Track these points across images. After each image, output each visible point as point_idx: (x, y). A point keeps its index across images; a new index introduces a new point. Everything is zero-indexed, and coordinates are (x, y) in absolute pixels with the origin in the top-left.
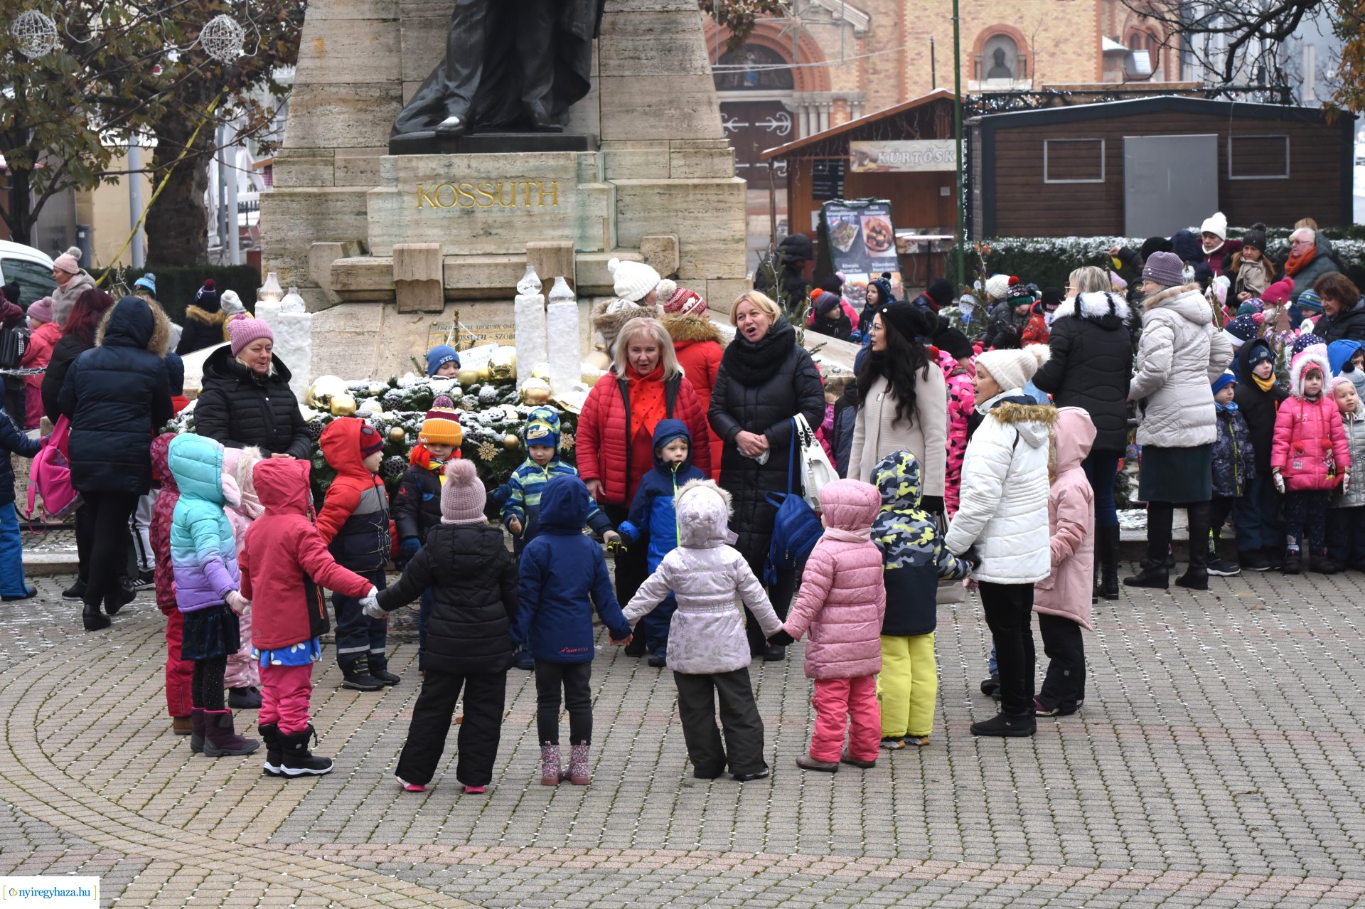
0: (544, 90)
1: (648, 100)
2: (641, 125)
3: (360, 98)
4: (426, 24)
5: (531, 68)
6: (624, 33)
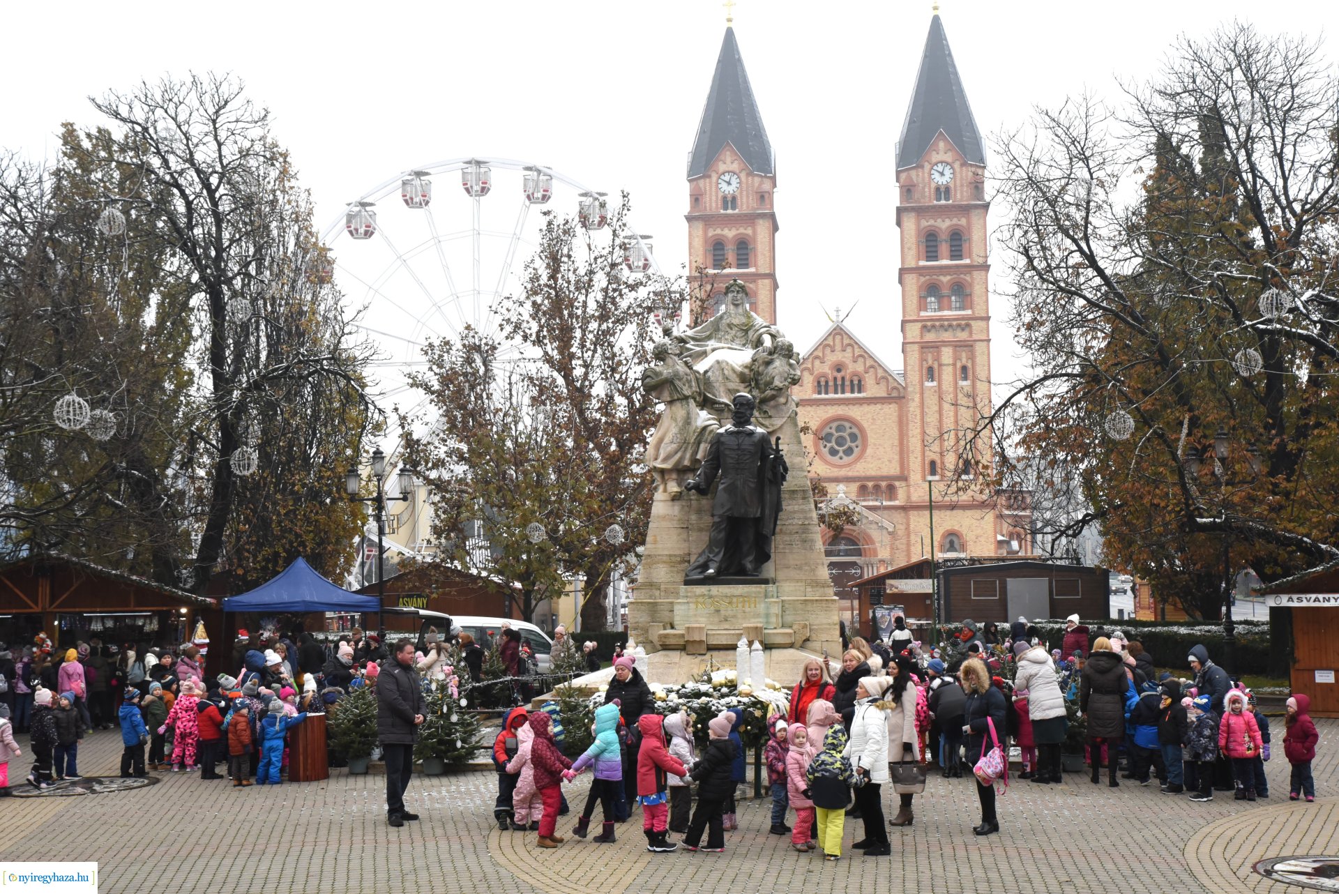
1: (796, 562)
3: (673, 561)
4: (700, 530)
5: (745, 549)
6: (785, 533)
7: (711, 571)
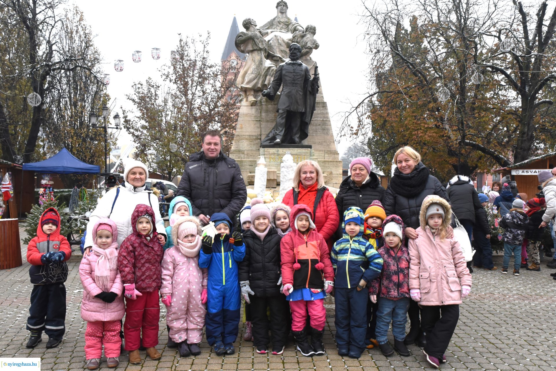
1: (319, 141)
2: (319, 147)
4: (268, 121)
5: (295, 130)
6: (313, 125)
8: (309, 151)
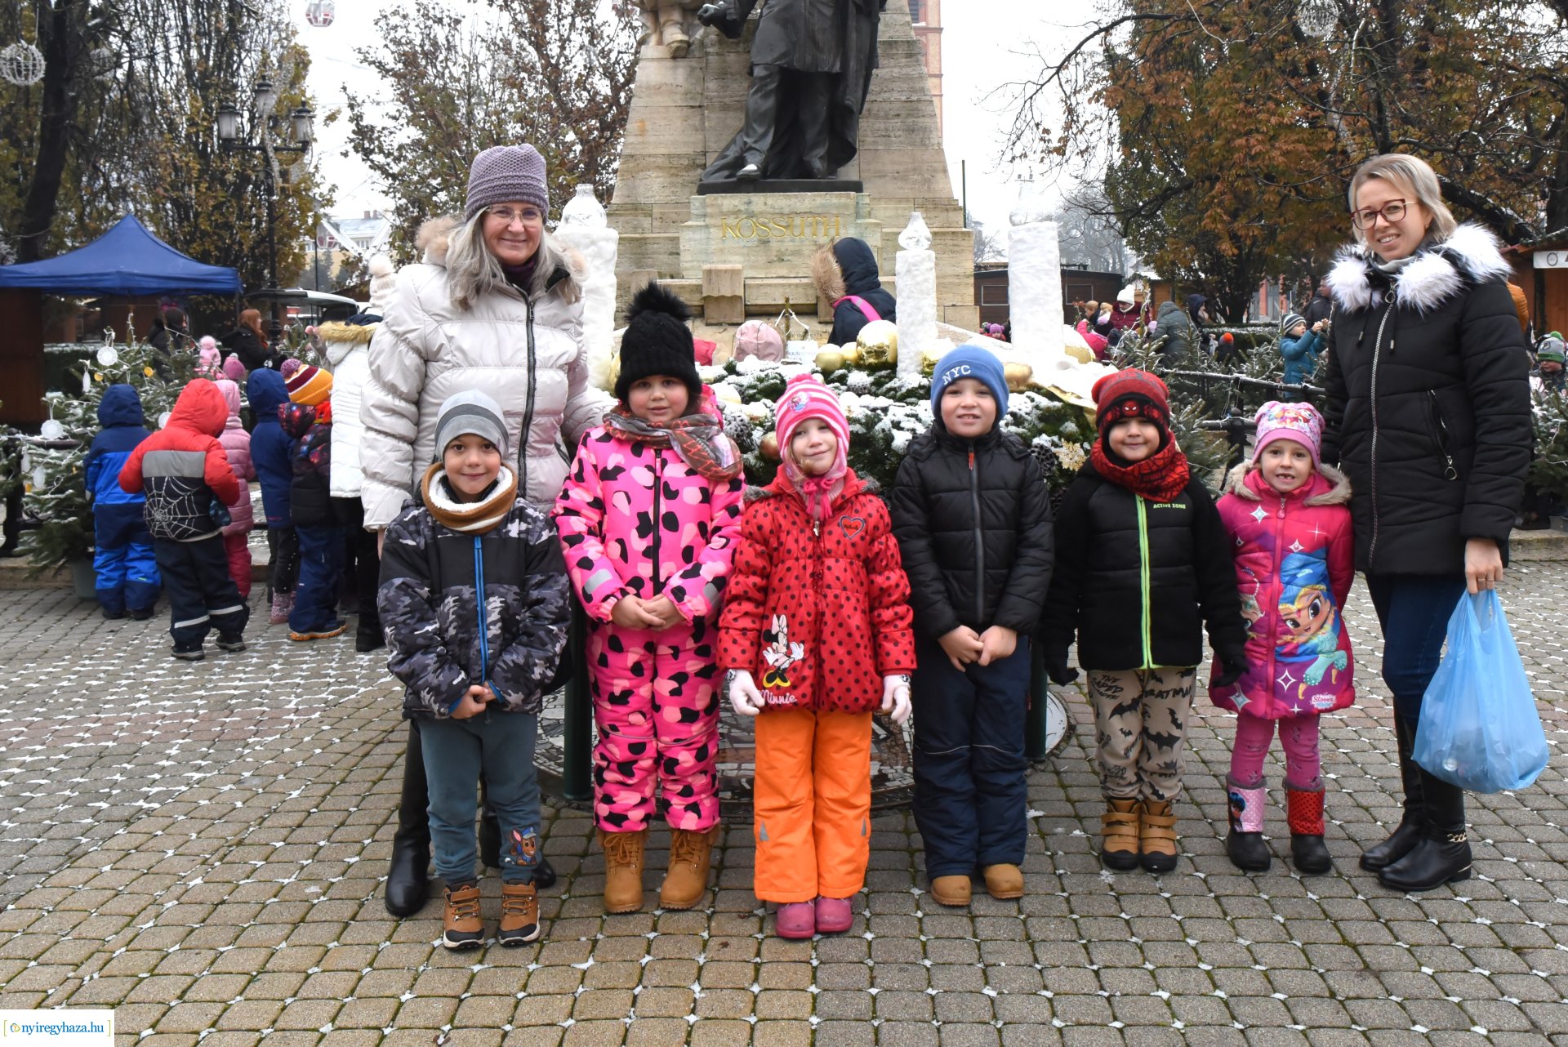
0: (821, 151)
1: (897, 168)
2: (892, 187)
3: (673, 166)
4: (725, 108)
5: (811, 134)
6: (877, 117)
7: (751, 167)
8: (851, 202)
